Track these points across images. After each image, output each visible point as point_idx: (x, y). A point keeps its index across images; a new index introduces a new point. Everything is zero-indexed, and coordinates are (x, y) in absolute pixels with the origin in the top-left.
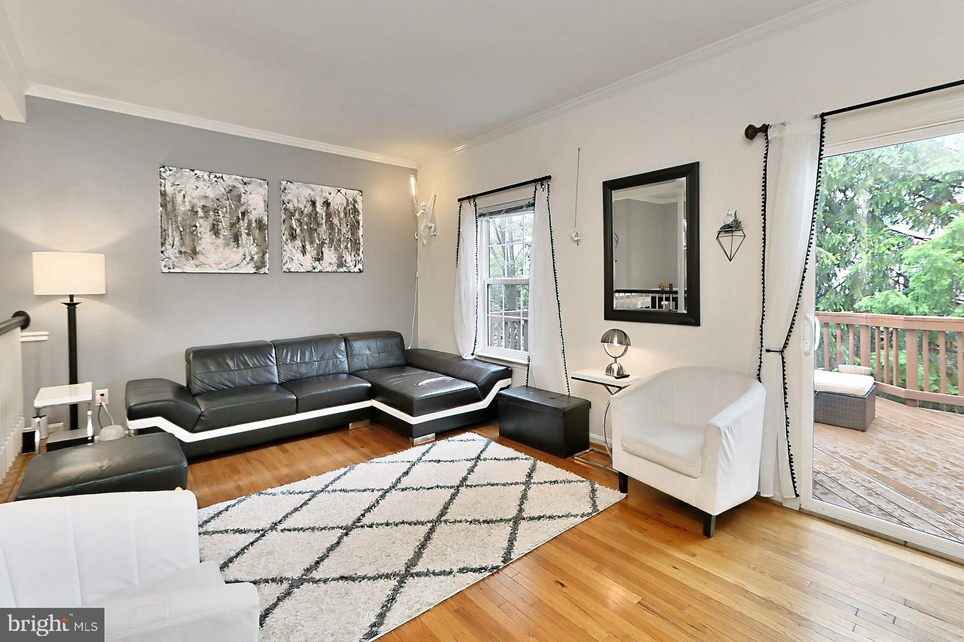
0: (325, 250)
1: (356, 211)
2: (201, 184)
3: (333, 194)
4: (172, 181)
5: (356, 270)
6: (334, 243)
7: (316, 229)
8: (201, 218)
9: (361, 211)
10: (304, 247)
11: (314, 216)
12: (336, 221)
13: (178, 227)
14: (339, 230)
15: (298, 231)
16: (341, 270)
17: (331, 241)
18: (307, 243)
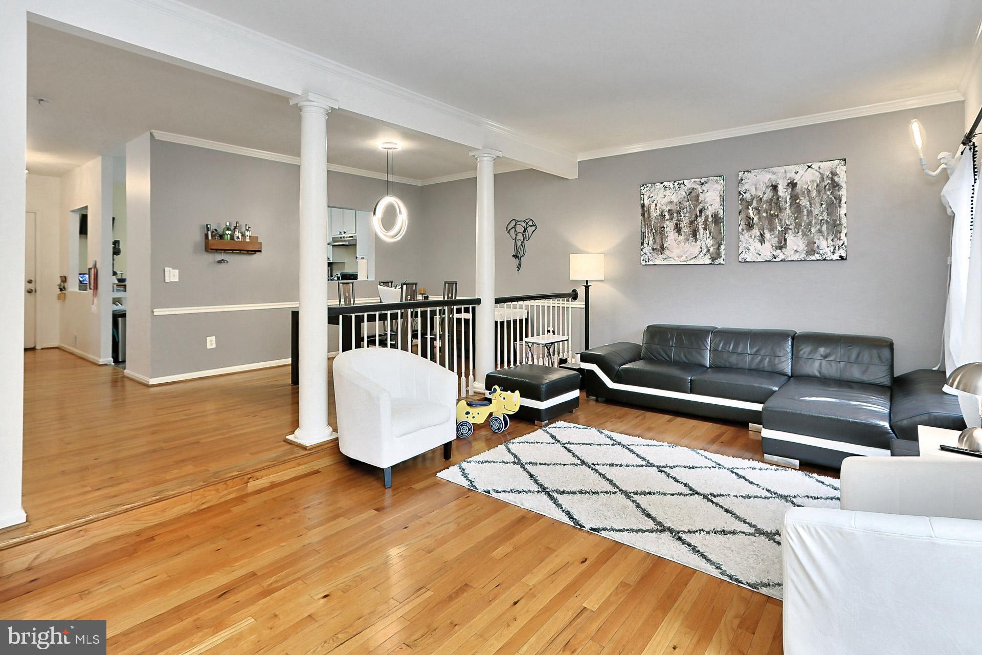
0: (790, 237)
1: (835, 186)
2: (668, 192)
3: (801, 172)
4: (648, 195)
5: (836, 257)
6: (803, 227)
7: (778, 215)
8: (667, 220)
9: (844, 185)
10: (762, 235)
11: (775, 201)
12: (804, 202)
13: (652, 230)
14: (810, 213)
15: (756, 219)
16: (813, 258)
17: (798, 226)
18: (766, 231)
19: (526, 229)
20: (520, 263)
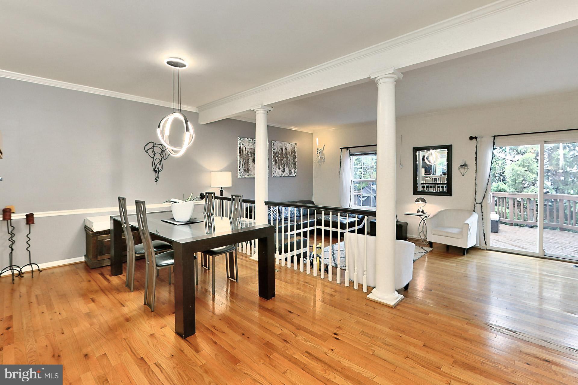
0: (285, 168)
1: (294, 152)
2: (250, 143)
3: (288, 145)
4: (242, 143)
5: (295, 175)
6: (288, 165)
7: (283, 160)
8: (250, 156)
9: (296, 151)
10: (279, 166)
11: (282, 154)
12: (288, 156)
13: (244, 160)
14: (290, 159)
15: (277, 160)
16: (290, 176)
17: (287, 164)
18: (280, 165)
19: (164, 151)
20: (158, 175)
